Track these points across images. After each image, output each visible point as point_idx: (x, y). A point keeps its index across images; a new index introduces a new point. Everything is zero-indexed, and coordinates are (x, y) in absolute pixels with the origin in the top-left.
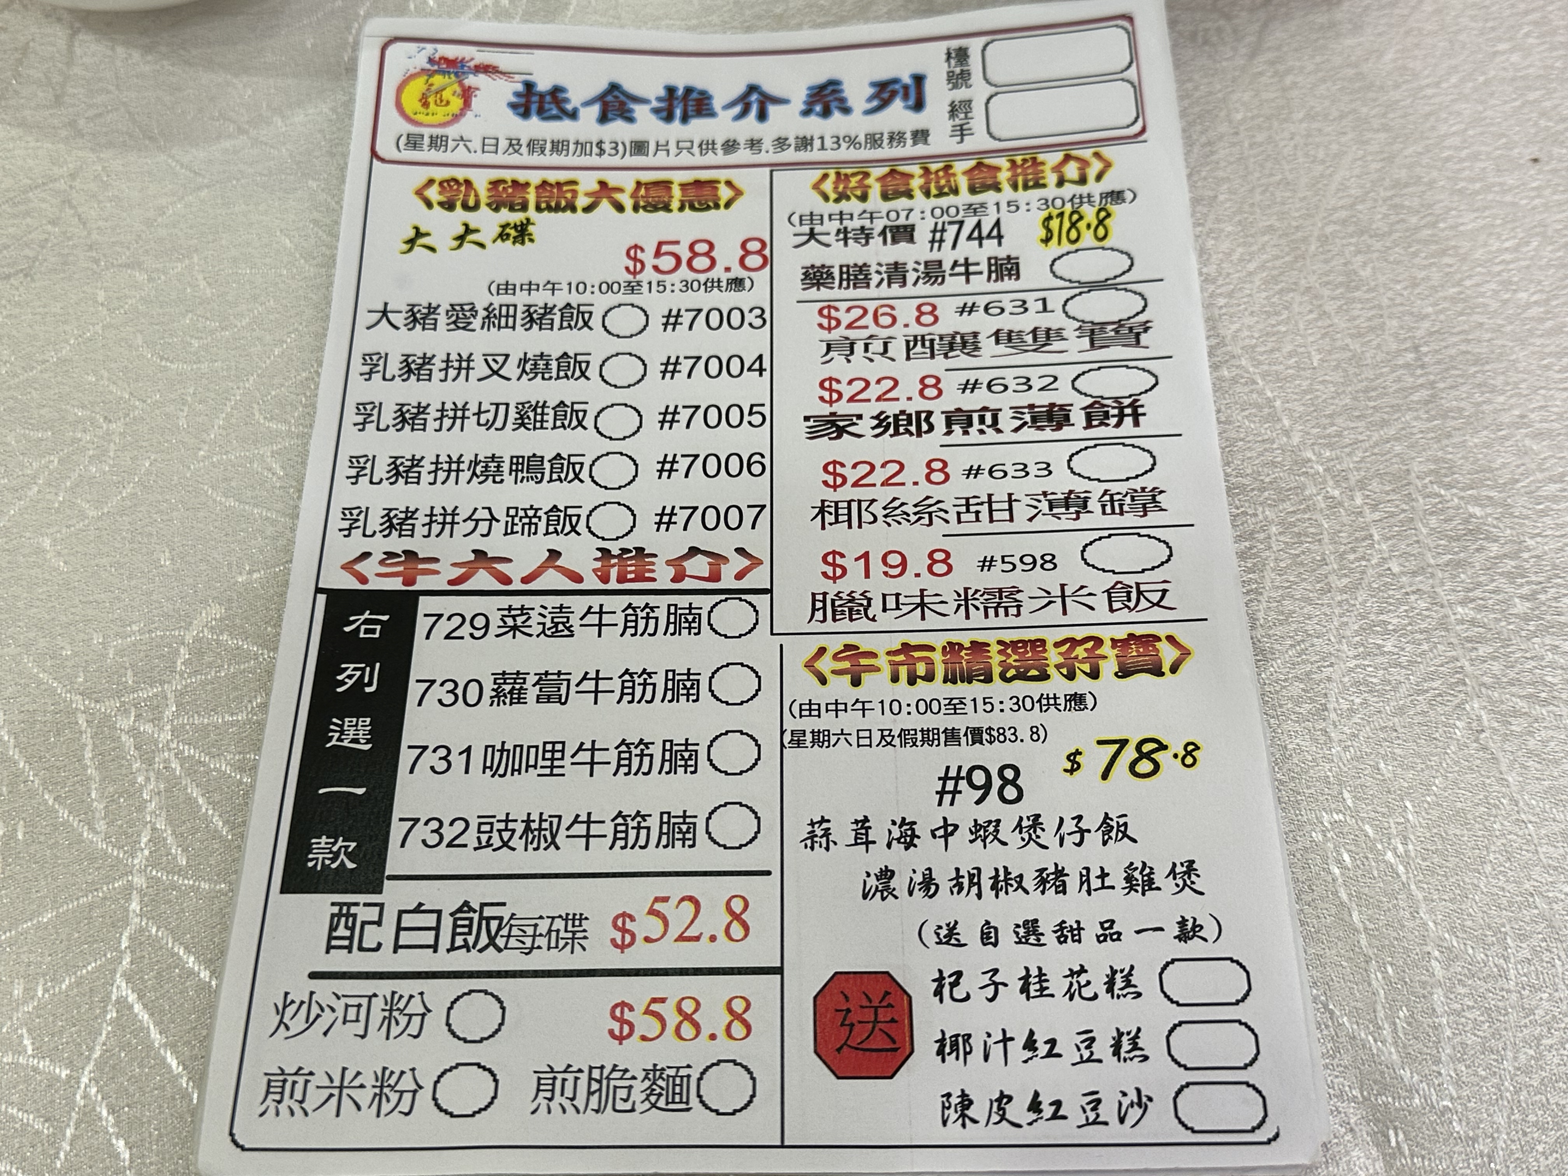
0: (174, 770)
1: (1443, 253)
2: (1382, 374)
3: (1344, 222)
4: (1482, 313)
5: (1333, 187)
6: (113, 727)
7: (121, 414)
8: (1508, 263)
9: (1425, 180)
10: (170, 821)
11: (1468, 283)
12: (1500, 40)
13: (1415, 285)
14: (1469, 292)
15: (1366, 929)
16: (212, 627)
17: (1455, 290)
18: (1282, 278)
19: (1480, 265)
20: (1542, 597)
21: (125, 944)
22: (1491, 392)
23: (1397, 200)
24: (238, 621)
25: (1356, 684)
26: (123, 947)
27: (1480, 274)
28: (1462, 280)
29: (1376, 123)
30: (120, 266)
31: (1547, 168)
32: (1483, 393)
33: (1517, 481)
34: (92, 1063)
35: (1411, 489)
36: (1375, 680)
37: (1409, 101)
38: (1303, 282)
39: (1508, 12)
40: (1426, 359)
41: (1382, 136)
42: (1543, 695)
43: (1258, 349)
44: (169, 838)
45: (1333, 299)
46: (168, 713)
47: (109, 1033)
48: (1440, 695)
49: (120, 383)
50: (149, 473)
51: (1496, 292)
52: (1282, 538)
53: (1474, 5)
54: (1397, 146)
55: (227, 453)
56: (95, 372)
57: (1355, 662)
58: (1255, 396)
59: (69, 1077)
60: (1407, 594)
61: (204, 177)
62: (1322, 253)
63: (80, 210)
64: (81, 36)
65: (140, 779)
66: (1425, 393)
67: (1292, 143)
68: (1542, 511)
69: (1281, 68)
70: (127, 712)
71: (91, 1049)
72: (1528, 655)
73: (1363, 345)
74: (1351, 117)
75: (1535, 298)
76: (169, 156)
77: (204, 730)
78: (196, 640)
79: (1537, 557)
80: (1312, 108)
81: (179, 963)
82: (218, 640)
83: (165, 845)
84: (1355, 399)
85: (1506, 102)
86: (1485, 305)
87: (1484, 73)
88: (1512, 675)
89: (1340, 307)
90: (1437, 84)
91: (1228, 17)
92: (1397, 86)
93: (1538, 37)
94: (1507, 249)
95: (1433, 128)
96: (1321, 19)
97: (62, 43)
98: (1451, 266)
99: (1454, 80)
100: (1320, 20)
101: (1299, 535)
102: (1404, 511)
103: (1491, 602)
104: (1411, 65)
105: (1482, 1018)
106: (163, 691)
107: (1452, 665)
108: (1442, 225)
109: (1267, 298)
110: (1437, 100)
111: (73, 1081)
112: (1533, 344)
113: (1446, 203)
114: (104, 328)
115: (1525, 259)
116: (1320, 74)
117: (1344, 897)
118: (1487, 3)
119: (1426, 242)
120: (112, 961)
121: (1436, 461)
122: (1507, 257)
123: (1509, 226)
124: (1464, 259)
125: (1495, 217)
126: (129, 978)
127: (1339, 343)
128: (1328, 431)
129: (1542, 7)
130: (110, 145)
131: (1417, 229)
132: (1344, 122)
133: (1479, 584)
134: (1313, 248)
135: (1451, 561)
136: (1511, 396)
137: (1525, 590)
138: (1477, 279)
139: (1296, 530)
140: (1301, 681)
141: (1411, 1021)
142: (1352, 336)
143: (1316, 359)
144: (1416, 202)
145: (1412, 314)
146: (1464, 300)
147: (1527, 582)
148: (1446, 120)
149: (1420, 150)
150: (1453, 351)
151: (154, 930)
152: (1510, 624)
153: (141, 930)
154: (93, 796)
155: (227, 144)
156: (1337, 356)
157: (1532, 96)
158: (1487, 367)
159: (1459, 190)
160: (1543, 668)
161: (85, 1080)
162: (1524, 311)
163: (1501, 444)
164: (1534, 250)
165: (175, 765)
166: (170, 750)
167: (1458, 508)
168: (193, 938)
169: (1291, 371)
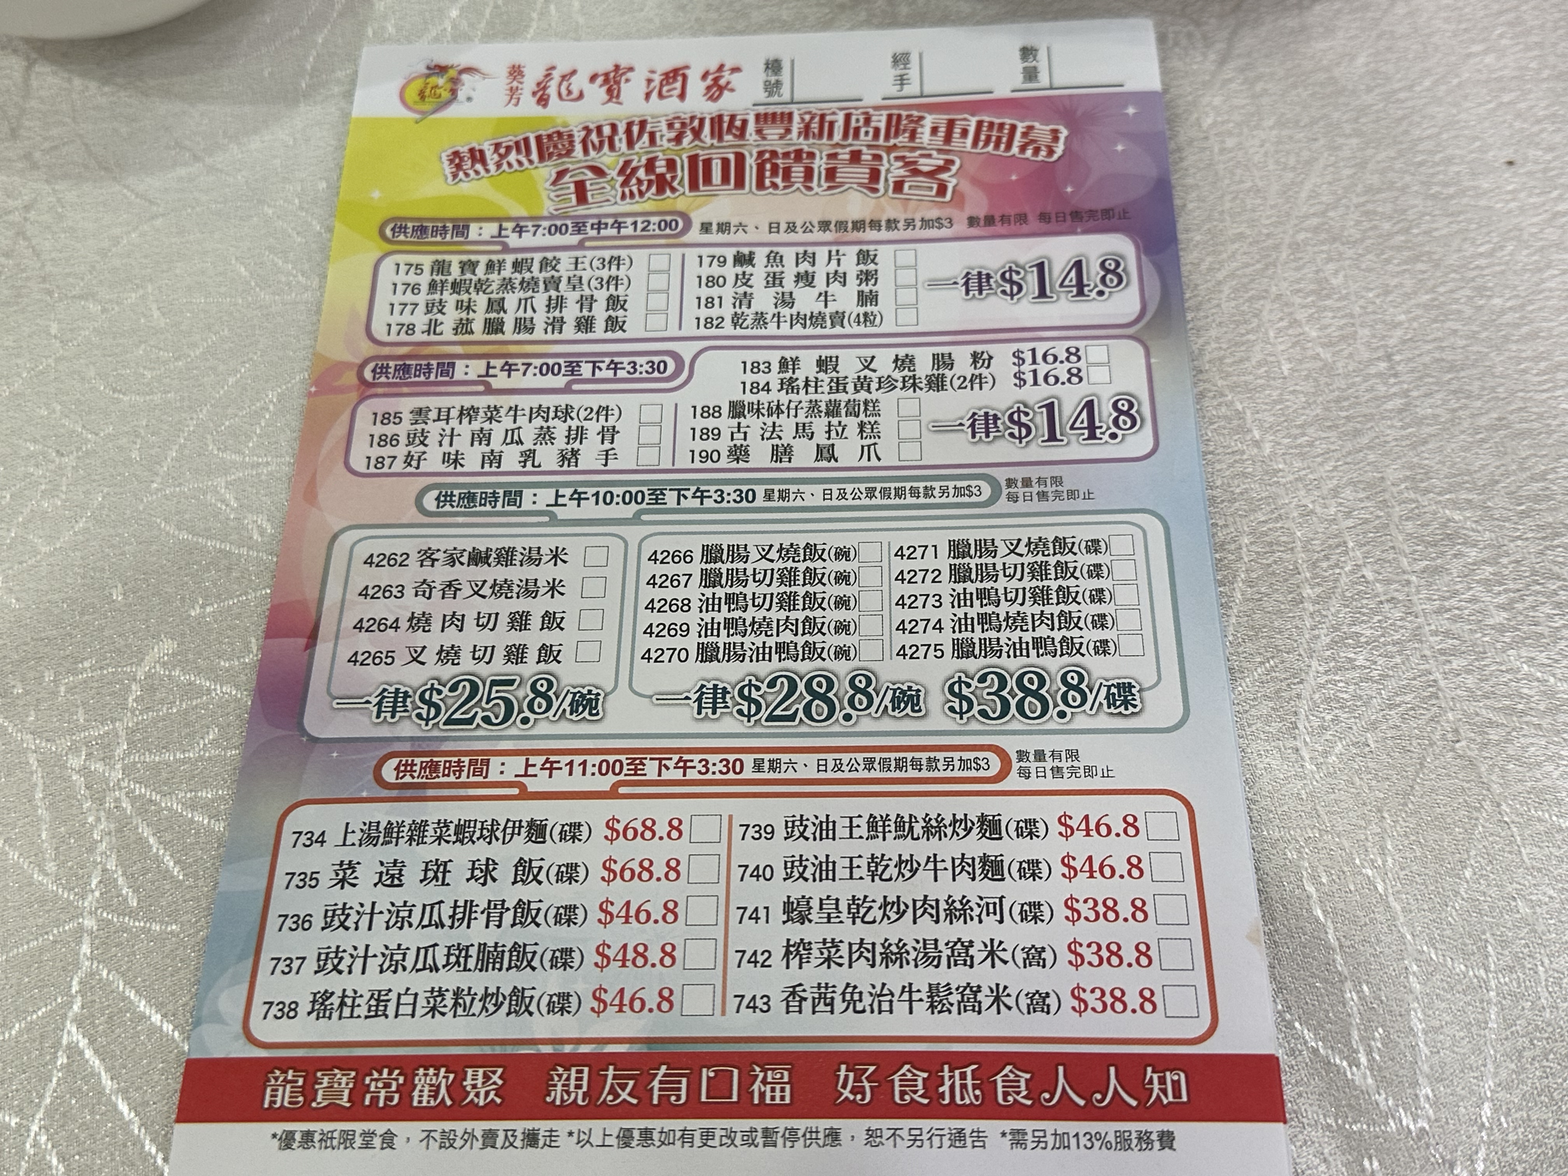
0: (125, 810)
1: (1417, 259)
2: (1354, 384)
3: (1316, 230)
4: (1456, 320)
5: (1304, 195)
6: (64, 767)
7: (73, 448)
8: (1482, 268)
9: (1399, 185)
10: (120, 863)
11: (1442, 289)
12: (1473, 41)
13: (1387, 293)
14: (1442, 299)
15: (1341, 946)
16: (164, 663)
17: (1428, 297)
18: (1253, 286)
19: (1455, 271)
20: (1519, 606)
21: (75, 988)
22: (1467, 398)
23: (1370, 207)
24: (190, 656)
25: (1327, 700)
26: (74, 991)
27: (1454, 280)
28: (1435, 286)
29: (1348, 128)
30: (74, 297)
31: (1522, 171)
32: (1458, 399)
33: (1497, 482)
34: (42, 1110)
35: (1387, 496)
36: (1345, 696)
37: (1381, 105)
38: (1274, 289)
39: (1482, 13)
40: (1399, 368)
41: (1354, 141)
42: (1520, 706)
43: (1227, 361)
44: (120, 879)
45: (1304, 307)
46: (119, 752)
47: (59, 1079)
48: (1413, 709)
49: (72, 416)
50: (101, 507)
51: (1470, 298)
52: (1253, 548)
53: (1448, 6)
54: (1370, 152)
55: (180, 485)
56: (47, 406)
57: (1326, 678)
58: (1224, 409)
59: (19, 1125)
60: (1381, 602)
61: (158, 205)
62: (1294, 261)
63: (34, 242)
64: (38, 68)
65: (91, 819)
66: (1398, 402)
67: (1263, 150)
68: (1522, 512)
69: (1251, 74)
70: (78, 751)
71: (41, 1097)
72: (1503, 668)
73: (1334, 354)
74: (1322, 123)
75: (1509, 304)
76: (125, 186)
77: (155, 768)
78: (149, 676)
79: (1517, 562)
80: (1283, 114)
81: (131, 1007)
82: (169, 676)
83: (116, 886)
84: (1327, 409)
85: (1480, 105)
86: (1459, 312)
87: (1457, 76)
88: (1487, 687)
89: (1311, 315)
90: (1410, 88)
91: (1198, 24)
92: (1369, 90)
93: (1512, 38)
94: (1481, 254)
95: (1406, 132)
96: (1291, 22)
97: (18, 76)
98: (1424, 272)
99: (1427, 83)
100: (1290, 24)
101: (1271, 544)
102: (1378, 517)
103: (1466, 612)
104: (1383, 69)
105: (1462, 1034)
106: (114, 728)
107: (1424, 679)
108: (1415, 231)
109: (1236, 307)
110: (1410, 104)
111: (22, 1130)
112: (1509, 350)
113: (1421, 208)
114: (58, 360)
115: (1500, 264)
116: (1291, 80)
117: (1319, 913)
118: (1460, 4)
119: (1399, 248)
120: (61, 1006)
121: (1411, 468)
122: (1482, 262)
123: (1484, 230)
124: (1437, 266)
125: (1469, 221)
126: (79, 1022)
127: (1310, 353)
128: (1299, 441)
129: (1516, 8)
130: (66, 176)
131: (1390, 235)
132: (1316, 128)
133: (1456, 593)
134: (1284, 255)
135: (1427, 567)
136: (1489, 401)
137: (1502, 599)
138: (1451, 285)
139: (1267, 539)
140: (1270, 699)
141: (1387, 1041)
142: (1324, 345)
143: (1286, 367)
144: (1388, 208)
145: (1384, 322)
146: (1438, 307)
147: (1505, 590)
148: (1419, 124)
149: (1393, 155)
150: (1427, 359)
151: (105, 973)
152: (1485, 635)
153: (91, 974)
154: (44, 836)
155: (182, 171)
156: (1308, 365)
157: (1506, 98)
158: (1462, 374)
159: (1433, 195)
160: (1518, 681)
161: (35, 1128)
162: (1499, 317)
163: (1480, 447)
164: (1510, 254)
165: (126, 804)
166: (120, 789)
167: (1435, 513)
168: (144, 981)
169: (1261, 381)
